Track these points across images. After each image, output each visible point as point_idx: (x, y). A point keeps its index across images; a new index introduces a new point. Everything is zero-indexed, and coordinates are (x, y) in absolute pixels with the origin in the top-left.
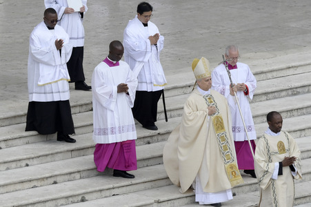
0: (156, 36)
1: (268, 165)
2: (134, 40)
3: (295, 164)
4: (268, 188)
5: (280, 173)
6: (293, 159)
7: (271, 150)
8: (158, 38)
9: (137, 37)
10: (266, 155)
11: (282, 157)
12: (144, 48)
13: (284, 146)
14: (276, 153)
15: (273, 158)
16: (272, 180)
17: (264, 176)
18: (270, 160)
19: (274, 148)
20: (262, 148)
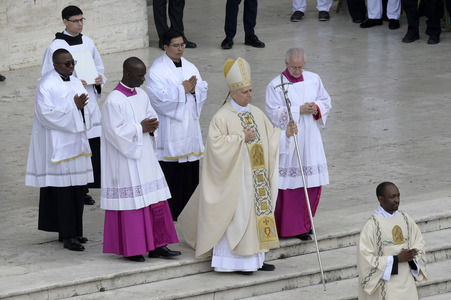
0: (193, 80)
1: (377, 259)
2: (160, 86)
3: (417, 259)
4: (375, 292)
5: (395, 271)
6: (414, 252)
7: (383, 238)
8: (196, 83)
9: (165, 82)
10: (375, 244)
11: (398, 249)
12: (174, 97)
13: (401, 233)
14: (390, 243)
15: (385, 249)
16: (382, 281)
17: (370, 275)
18: (380, 252)
19: (388, 235)
20: (370, 235)
